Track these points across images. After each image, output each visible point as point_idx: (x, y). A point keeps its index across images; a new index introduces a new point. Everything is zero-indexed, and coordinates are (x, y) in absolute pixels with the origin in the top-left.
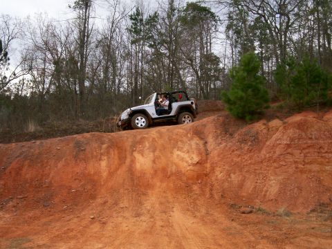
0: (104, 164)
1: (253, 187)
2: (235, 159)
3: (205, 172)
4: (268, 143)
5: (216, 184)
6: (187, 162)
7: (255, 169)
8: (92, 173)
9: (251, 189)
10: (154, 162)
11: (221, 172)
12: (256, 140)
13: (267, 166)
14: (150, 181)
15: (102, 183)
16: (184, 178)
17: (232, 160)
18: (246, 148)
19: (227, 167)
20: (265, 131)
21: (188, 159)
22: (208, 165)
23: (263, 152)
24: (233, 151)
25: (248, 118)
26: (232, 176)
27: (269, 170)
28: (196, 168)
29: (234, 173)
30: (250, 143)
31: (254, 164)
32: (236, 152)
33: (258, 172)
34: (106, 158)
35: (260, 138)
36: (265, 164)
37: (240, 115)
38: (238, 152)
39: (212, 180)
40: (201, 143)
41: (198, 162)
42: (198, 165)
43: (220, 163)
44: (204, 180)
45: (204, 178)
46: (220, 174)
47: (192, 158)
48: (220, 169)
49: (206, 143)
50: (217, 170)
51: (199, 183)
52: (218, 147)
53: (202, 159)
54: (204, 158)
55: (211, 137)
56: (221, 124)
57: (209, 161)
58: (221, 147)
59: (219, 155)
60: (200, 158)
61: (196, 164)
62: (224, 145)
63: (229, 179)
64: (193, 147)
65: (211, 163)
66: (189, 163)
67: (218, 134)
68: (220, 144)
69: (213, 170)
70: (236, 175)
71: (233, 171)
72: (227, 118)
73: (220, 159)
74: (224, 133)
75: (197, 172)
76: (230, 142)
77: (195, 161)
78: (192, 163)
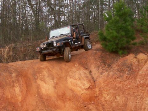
0: (17, 89)
1: (134, 106)
2: (117, 85)
3: (96, 96)
4: (140, 72)
5: (106, 105)
6: (80, 87)
7: (134, 92)
8: (10, 97)
9: (133, 108)
10: (55, 87)
11: (108, 95)
12: (132, 70)
13: (143, 90)
14: (56, 103)
15: (20, 105)
16: (81, 100)
17: (116, 86)
18: (125, 76)
19: (112, 91)
20: (136, 63)
21: (81, 85)
22: (97, 90)
23: (138, 79)
24: (115, 78)
25: (120, 52)
26: (118, 97)
27: (144, 93)
28: (88, 92)
29: (119, 96)
30: (127, 73)
31: (132, 88)
32: (117, 80)
33: (136, 94)
34: (17, 84)
35: (134, 68)
36: (141, 88)
37: (114, 50)
38: (119, 79)
39: (102, 101)
40: (87, 72)
41: (89, 87)
42: (89, 90)
43: (105, 88)
44: (96, 101)
45: (95, 99)
46: (108, 96)
47: (84, 84)
48: (107, 92)
49: (91, 72)
50: (104, 94)
51: (93, 104)
52: (101, 76)
53: (92, 85)
54: (93, 84)
55: (94, 67)
56: (99, 57)
57: (97, 86)
58: (104, 75)
59: (104, 82)
60: (90, 84)
61: (88, 89)
62: (106, 73)
63: (116, 100)
64: (83, 75)
65: (99, 88)
66: (82, 88)
67: (98, 64)
68: (102, 73)
69: (101, 93)
70: (120, 97)
71: (118, 94)
72: (103, 52)
73: (105, 85)
74: (103, 64)
75: (90, 95)
76: (111, 71)
77: (87, 87)
78: (85, 88)
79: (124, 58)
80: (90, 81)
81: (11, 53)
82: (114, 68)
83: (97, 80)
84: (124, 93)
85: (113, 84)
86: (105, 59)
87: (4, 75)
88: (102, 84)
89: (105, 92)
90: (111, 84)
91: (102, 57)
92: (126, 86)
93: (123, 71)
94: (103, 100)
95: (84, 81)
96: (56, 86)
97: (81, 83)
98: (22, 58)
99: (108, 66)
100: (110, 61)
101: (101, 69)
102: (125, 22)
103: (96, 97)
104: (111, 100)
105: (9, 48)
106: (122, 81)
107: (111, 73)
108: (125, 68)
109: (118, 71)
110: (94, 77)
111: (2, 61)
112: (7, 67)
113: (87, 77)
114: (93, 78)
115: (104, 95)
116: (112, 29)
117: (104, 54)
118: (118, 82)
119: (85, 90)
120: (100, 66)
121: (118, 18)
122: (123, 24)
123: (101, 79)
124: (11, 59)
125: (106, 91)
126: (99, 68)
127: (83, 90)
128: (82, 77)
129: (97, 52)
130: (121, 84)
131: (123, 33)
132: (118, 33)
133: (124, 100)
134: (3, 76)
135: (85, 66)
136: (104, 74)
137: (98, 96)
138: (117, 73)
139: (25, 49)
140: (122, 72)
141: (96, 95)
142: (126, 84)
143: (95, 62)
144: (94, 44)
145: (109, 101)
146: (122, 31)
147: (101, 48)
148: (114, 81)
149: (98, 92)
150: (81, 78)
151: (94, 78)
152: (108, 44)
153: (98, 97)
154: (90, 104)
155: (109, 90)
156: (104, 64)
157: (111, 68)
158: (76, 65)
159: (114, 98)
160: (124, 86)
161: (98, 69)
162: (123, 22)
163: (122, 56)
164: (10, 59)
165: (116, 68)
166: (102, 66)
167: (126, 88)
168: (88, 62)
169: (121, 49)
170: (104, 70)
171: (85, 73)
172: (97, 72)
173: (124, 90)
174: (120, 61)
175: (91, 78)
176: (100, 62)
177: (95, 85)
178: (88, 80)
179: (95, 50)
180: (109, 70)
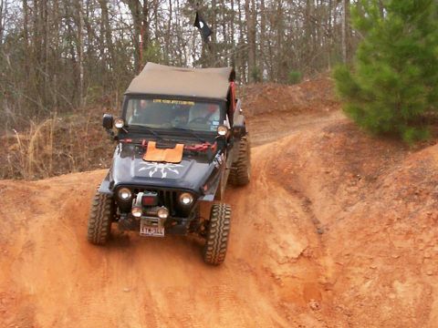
2: (397, 244)
3: (324, 281)
6: (272, 255)
11: (366, 279)
17: (392, 246)
18: (424, 213)
19: (379, 264)
21: (275, 247)
22: (328, 262)
24: (391, 222)
25: (408, 134)
26: (397, 284)
28: (300, 270)
29: (403, 280)
30: (430, 202)
32: (397, 226)
37: (387, 127)
38: (403, 225)
39: (346, 300)
40: (295, 204)
41: (302, 254)
42: (302, 261)
43: (358, 254)
44: (324, 299)
45: (324, 294)
46: (364, 282)
47: (285, 242)
48: (362, 270)
49: (308, 202)
50: (353, 274)
51: (313, 309)
52: (343, 214)
53: (312, 245)
54: (315, 243)
55: (319, 187)
56: (337, 151)
57: (328, 251)
58: (353, 213)
59: (353, 234)
60: (305, 241)
61: (297, 259)
62: (359, 207)
63: (392, 296)
64: (280, 214)
65: (334, 255)
66: (279, 257)
67: (333, 177)
68: (347, 205)
69: (342, 273)
70: (407, 284)
71: (399, 275)
72: (351, 136)
73: (357, 244)
74: (351, 175)
75: (303, 279)
76: (376, 199)
77: (295, 252)
78: (287, 257)
79: (420, 153)
80: (301, 232)
81: (49, 149)
82: (388, 187)
83: (328, 229)
84: (422, 270)
85: (384, 241)
86: (357, 159)
87: (17, 218)
88: (347, 244)
89: (357, 270)
90: (377, 240)
91: (348, 151)
92: (428, 246)
93: (416, 197)
94: (347, 295)
95: (287, 232)
97: (275, 240)
98: (86, 163)
99: (366, 180)
100: (373, 165)
101: (345, 193)
102: (425, 34)
103: (327, 287)
104: (374, 294)
105: (44, 131)
106: (414, 230)
107: (377, 203)
108: (424, 187)
109: (400, 195)
110: (321, 220)
111: (19, 174)
112: (28, 191)
113: (294, 219)
114: (314, 223)
115: (353, 279)
116: (378, 59)
117: (353, 141)
118: (401, 234)
119: (289, 262)
120: (342, 181)
121: (398, 21)
122: (415, 39)
123: (341, 225)
124: (51, 167)
125: (361, 265)
126: (337, 187)
127: (280, 264)
128: (279, 220)
129: (332, 134)
130: (410, 241)
131: (416, 70)
132: (399, 70)
133: (418, 295)
134: (11, 223)
135: (290, 183)
136: (354, 208)
137: (331, 281)
138: (396, 202)
139: (97, 132)
140: (414, 200)
141: (326, 278)
142: (427, 240)
143: (323, 170)
145: (370, 298)
146: (414, 63)
147: (346, 123)
148: (385, 230)
149: (333, 267)
150: (275, 224)
151: (319, 222)
152: (366, 107)
153: (332, 285)
154: (304, 309)
155: (368, 261)
156: (355, 176)
157: (378, 188)
159: (387, 288)
160: (421, 246)
161: (334, 193)
162: (418, 33)
163: (415, 147)
164: (48, 166)
165: (393, 188)
166: (348, 181)
167: (427, 255)
168: (300, 170)
169: (411, 123)
170: (355, 195)
171: (288, 206)
172: (331, 201)
173: (420, 261)
174: (409, 162)
175: (310, 224)
176: (342, 168)
177: (324, 246)
178: (297, 231)
179: (324, 130)
180: (371, 196)
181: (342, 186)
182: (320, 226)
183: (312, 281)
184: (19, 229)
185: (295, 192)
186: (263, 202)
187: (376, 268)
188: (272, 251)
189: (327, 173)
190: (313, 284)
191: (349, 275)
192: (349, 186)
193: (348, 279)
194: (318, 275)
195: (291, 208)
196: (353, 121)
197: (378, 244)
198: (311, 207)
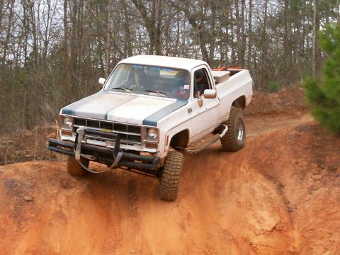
3: (291, 249)
6: (251, 227)
11: (326, 249)
19: (336, 238)
21: (252, 221)
22: (296, 234)
28: (273, 240)
40: (271, 188)
41: (274, 228)
42: (275, 233)
43: (320, 229)
46: (325, 252)
47: (261, 218)
48: (323, 242)
49: (281, 186)
50: (316, 245)
52: (309, 196)
53: (283, 221)
54: (286, 219)
55: (290, 174)
56: (305, 146)
57: (296, 226)
58: (317, 196)
59: (316, 213)
60: (278, 218)
61: (271, 231)
62: (322, 191)
64: (258, 195)
65: (301, 229)
66: (256, 229)
67: (302, 167)
68: (311, 190)
69: (306, 244)
72: (317, 134)
73: (319, 221)
74: (316, 165)
75: (275, 248)
76: (335, 185)
77: (269, 226)
78: (262, 230)
80: (275, 210)
83: (296, 208)
86: (321, 153)
87: (49, 191)
88: (311, 221)
89: (319, 242)
90: (336, 218)
91: (314, 147)
95: (263, 210)
96: (185, 222)
97: (253, 215)
99: (328, 170)
100: (334, 158)
101: (311, 179)
107: (337, 188)
110: (291, 201)
111: (55, 157)
112: (59, 170)
113: (269, 199)
114: (285, 203)
115: (315, 249)
117: (318, 138)
119: (264, 233)
120: (308, 170)
123: (307, 205)
125: (322, 238)
126: (304, 175)
127: (257, 235)
128: (257, 200)
129: (302, 133)
134: (44, 195)
135: (267, 170)
136: (317, 192)
137: (298, 251)
141: (294, 248)
143: (293, 161)
144: (299, 113)
147: (313, 124)
149: (299, 240)
150: (254, 203)
151: (289, 203)
152: (329, 112)
153: (298, 253)
155: (327, 235)
156: (319, 167)
157: (337, 176)
158: (242, 169)
161: (302, 179)
166: (314, 170)
168: (275, 160)
170: (319, 182)
171: (264, 189)
172: (300, 186)
175: (283, 204)
176: (309, 159)
177: (292, 222)
178: (271, 209)
179: (296, 129)
180: (331, 182)
181: (309, 174)
182: (290, 206)
183: (282, 250)
184: (50, 200)
185: (270, 178)
186: (245, 185)
187: (334, 241)
188: (251, 225)
189: (297, 163)
190: (283, 252)
191: (311, 246)
192: (314, 174)
193: (312, 249)
194: (288, 245)
195: (267, 190)
196: (319, 123)
197: (336, 222)
198: (283, 191)
